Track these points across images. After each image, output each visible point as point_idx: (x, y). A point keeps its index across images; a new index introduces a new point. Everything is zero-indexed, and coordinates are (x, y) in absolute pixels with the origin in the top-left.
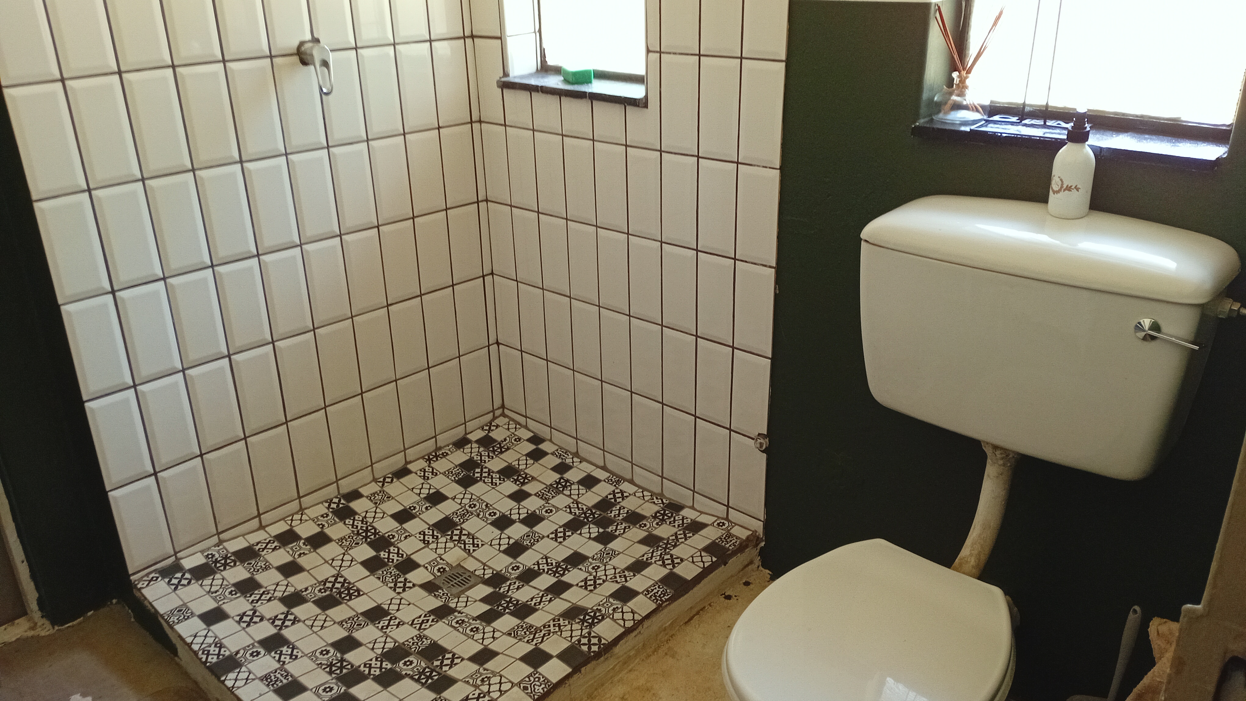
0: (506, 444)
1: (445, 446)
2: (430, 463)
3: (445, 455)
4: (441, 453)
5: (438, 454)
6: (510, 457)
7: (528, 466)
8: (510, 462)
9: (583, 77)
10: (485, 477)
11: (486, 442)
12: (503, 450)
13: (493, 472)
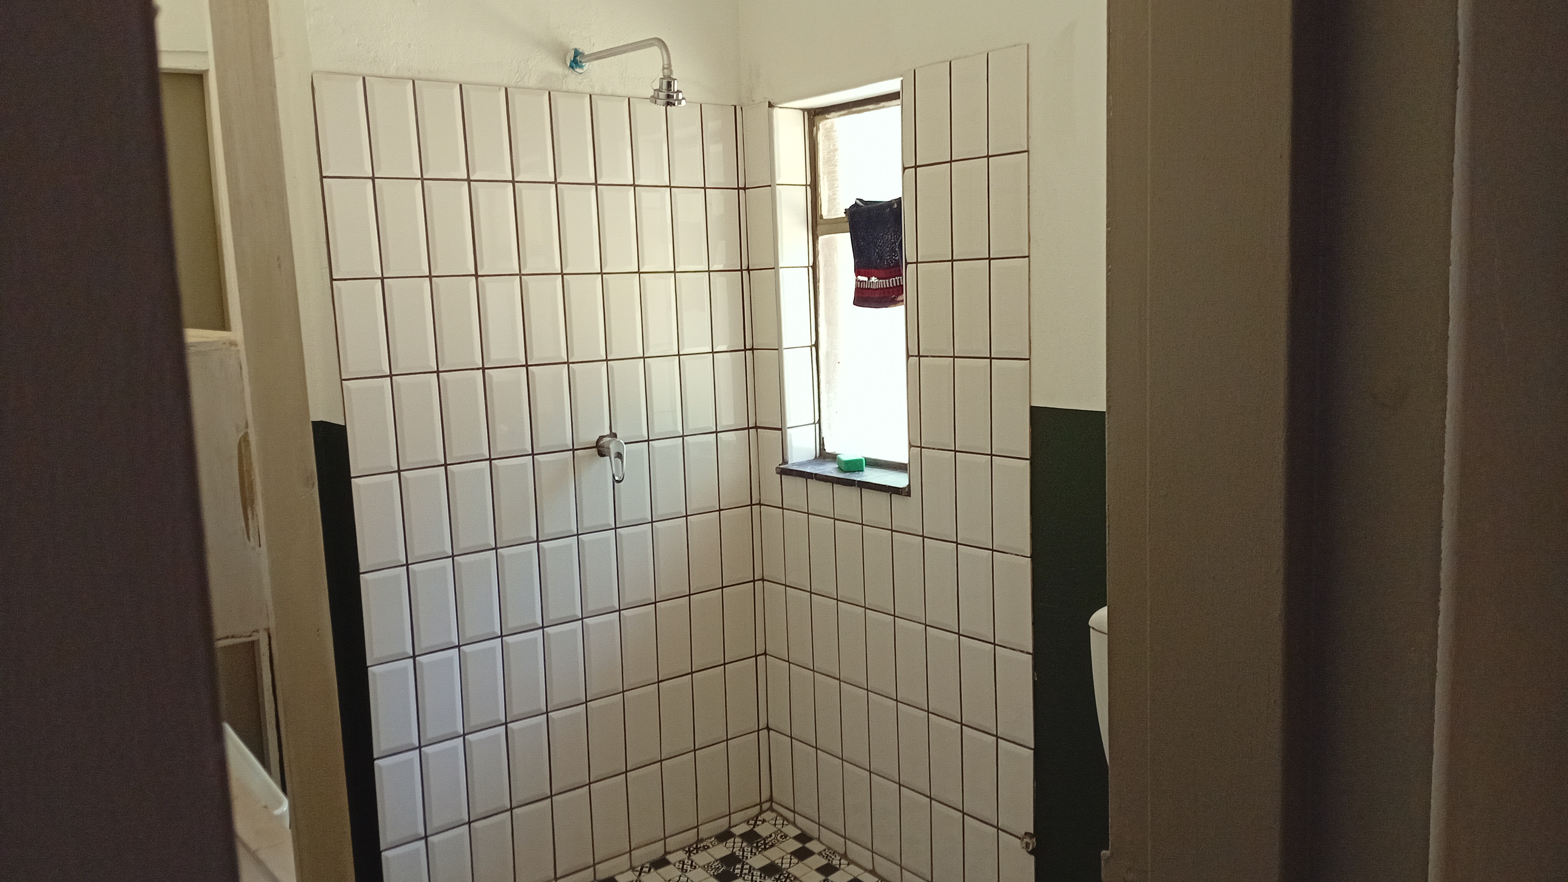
0: (771, 841)
1: (708, 838)
2: (690, 855)
3: (706, 848)
4: (702, 845)
5: (699, 846)
6: (773, 855)
7: (791, 865)
8: (773, 859)
9: (855, 466)
10: (745, 874)
11: (751, 837)
12: (767, 847)
13: (754, 869)
